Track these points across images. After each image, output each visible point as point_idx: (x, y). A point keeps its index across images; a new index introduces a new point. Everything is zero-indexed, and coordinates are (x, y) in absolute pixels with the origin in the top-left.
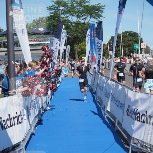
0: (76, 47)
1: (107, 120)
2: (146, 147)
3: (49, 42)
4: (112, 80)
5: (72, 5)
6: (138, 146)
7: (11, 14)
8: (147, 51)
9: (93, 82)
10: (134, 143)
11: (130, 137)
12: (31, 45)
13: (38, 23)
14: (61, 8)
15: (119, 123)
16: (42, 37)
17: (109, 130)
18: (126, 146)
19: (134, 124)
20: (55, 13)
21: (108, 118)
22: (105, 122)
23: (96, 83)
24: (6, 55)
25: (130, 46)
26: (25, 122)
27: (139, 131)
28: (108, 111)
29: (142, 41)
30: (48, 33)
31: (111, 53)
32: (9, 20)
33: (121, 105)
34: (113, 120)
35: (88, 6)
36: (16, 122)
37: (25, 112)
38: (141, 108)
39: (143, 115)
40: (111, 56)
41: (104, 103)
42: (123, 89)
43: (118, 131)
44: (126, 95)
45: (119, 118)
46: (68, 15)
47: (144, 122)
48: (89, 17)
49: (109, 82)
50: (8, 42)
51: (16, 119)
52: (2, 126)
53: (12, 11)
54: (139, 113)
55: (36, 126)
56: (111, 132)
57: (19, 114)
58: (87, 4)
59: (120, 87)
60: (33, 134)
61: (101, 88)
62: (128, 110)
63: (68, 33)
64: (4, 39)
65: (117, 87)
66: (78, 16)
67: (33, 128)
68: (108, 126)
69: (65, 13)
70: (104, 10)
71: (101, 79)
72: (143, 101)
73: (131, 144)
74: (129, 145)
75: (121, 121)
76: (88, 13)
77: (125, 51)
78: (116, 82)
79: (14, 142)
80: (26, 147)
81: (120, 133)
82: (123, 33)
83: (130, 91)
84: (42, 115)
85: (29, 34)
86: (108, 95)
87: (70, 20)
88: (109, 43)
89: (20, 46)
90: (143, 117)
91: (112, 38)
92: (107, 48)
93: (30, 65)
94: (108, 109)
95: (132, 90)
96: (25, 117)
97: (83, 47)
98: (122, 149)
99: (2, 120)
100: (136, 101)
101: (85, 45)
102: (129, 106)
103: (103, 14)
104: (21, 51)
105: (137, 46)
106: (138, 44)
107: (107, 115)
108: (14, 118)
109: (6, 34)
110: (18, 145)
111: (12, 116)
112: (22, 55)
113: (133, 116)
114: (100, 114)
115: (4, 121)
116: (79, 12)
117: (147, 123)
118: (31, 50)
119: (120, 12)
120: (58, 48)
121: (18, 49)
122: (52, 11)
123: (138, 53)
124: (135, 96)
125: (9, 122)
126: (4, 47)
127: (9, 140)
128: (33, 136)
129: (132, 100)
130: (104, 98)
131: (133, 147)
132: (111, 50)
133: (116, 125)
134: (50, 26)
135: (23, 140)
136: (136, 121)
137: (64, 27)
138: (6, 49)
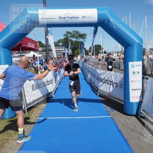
0: (75, 51)
1: (88, 82)
2: (105, 93)
3: (64, 49)
4: (91, 65)
5: (74, 34)
6: (102, 93)
7: (47, 37)
8: (105, 53)
9: (83, 66)
10: (100, 91)
11: (98, 89)
12: (56, 51)
13: (59, 41)
14: (69, 35)
15: (93, 83)
16: (62, 47)
17: (89, 86)
18: (96, 92)
19: (99, 83)
20: (66, 37)
21: (89, 81)
22: (87, 83)
23: (84, 67)
24: (46, 55)
25: (98, 51)
26: (54, 83)
27: (102, 87)
28: (89, 78)
29: (103, 49)
30: (64, 46)
31: (90, 54)
32: (47, 40)
33: (94, 76)
34: (91, 82)
35: (80, 34)
36: (50, 83)
37: (54, 79)
38: (102, 77)
39: (104, 79)
40: (90, 55)
41: (87, 75)
42: (95, 69)
43: (93, 86)
44: (96, 71)
45: (93, 81)
46: (72, 38)
47: (104, 83)
48: (81, 38)
49: (89, 66)
50: (46, 49)
51: (50, 82)
52: (45, 85)
53: (48, 36)
54: (102, 79)
55: (59, 85)
56: (90, 87)
57: (51, 79)
58: (80, 33)
59: (94, 68)
60: (57, 88)
61: (86, 68)
62: (97, 78)
63: (71, 45)
64: (45, 48)
65: (92, 68)
66: (76, 38)
67: (57, 85)
68: (89, 84)
69: (71, 37)
70: (87, 36)
71: (86, 64)
72: (104, 74)
73: (99, 92)
74: (97, 92)
75: (94, 82)
76: (80, 37)
77: (96, 53)
78: (92, 66)
79: (50, 91)
80: (54, 93)
81: (94, 87)
82: (95, 45)
83: (98, 69)
84: (61, 80)
85: (55, 46)
86: (88, 71)
87: (73, 40)
88: (89, 50)
89: (52, 51)
90: (103, 81)
91: (91, 48)
92: (88, 52)
93: (55, 59)
94: (89, 77)
95: (99, 69)
96: (54, 81)
97: (78, 51)
98: (95, 94)
99: (44, 82)
100: (101, 74)
101: (79, 51)
102: (98, 76)
103: (86, 38)
104: (53, 53)
105: (101, 51)
106: (101, 50)
107: (88, 80)
108: (49, 81)
109: (46, 46)
110: (51, 92)
111: (48, 81)
112: (53, 55)
113: (99, 80)
114: (85, 79)
115: (45, 82)
116: (76, 36)
117: (105, 83)
118: (56, 53)
119: (94, 36)
120: (68, 52)
121: (51, 52)
122: (65, 36)
123: (101, 54)
124: (100, 72)
125: (47, 83)
126: (45, 51)
127: (47, 90)
128: (58, 89)
129: (99, 73)
130: (87, 73)
131: (99, 93)
132: (90, 52)
133: (92, 84)
134: (64, 43)
135: (53, 91)
136: (100, 82)
137: (70, 43)
138: (46, 53)
